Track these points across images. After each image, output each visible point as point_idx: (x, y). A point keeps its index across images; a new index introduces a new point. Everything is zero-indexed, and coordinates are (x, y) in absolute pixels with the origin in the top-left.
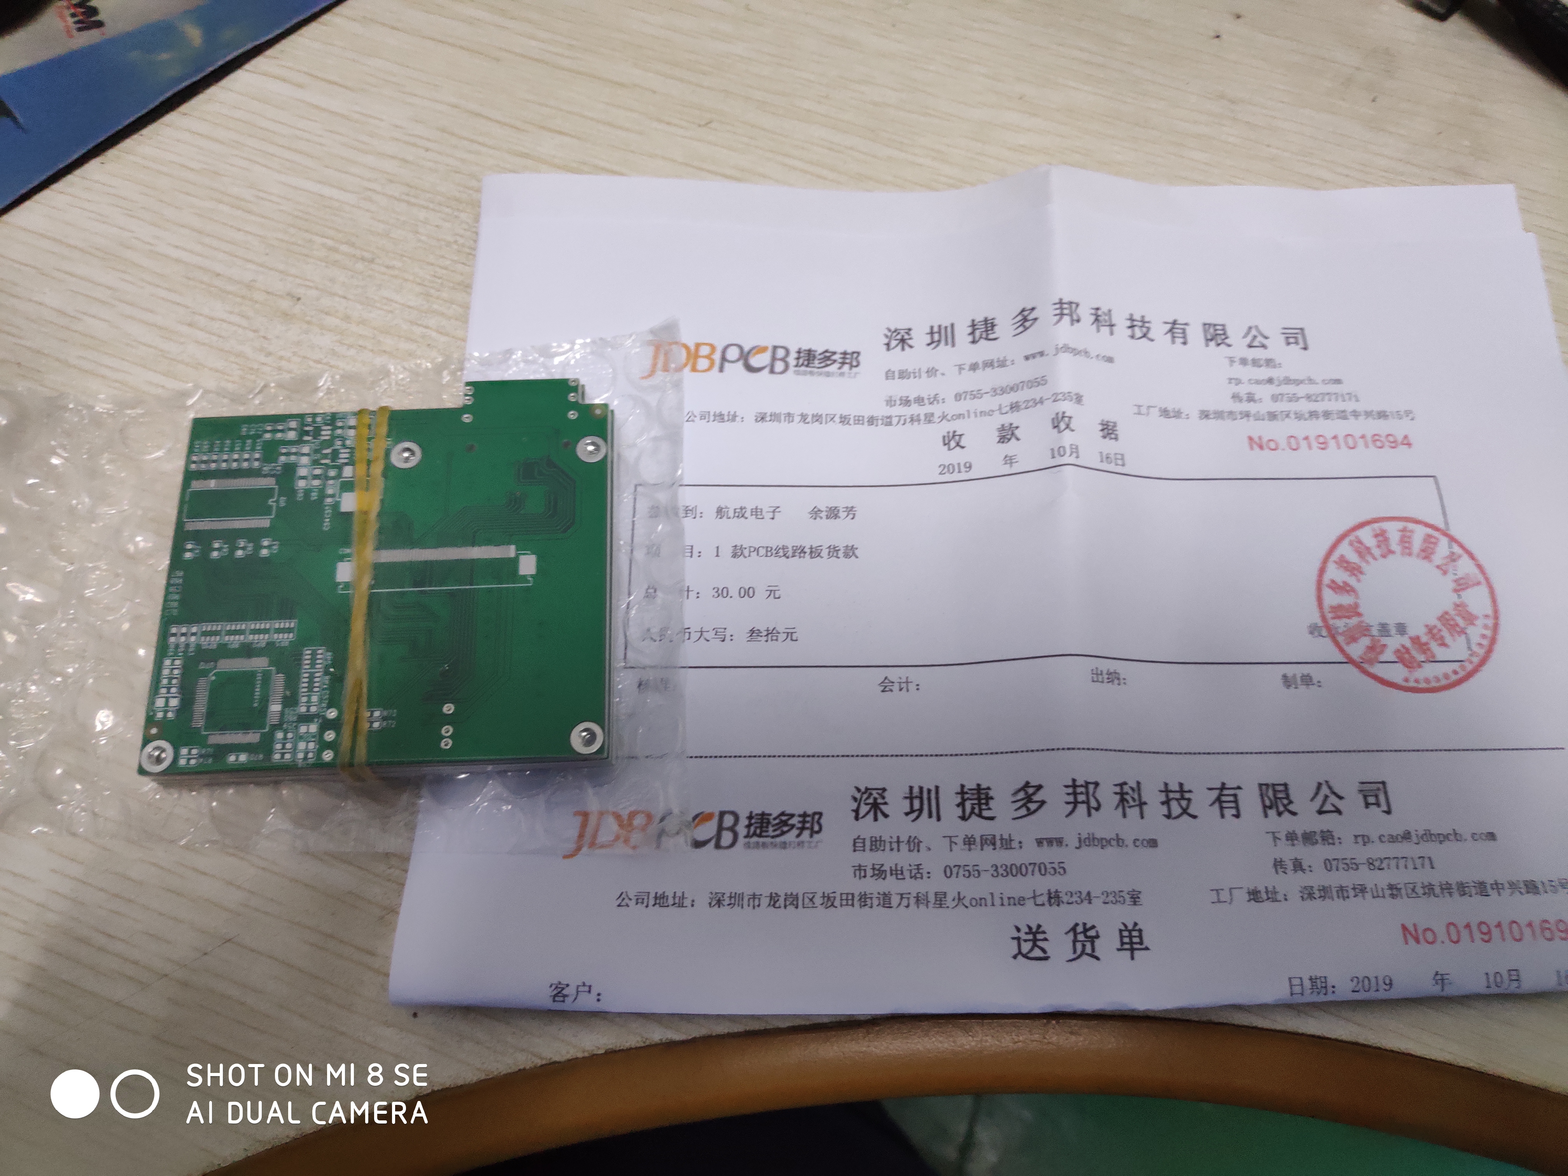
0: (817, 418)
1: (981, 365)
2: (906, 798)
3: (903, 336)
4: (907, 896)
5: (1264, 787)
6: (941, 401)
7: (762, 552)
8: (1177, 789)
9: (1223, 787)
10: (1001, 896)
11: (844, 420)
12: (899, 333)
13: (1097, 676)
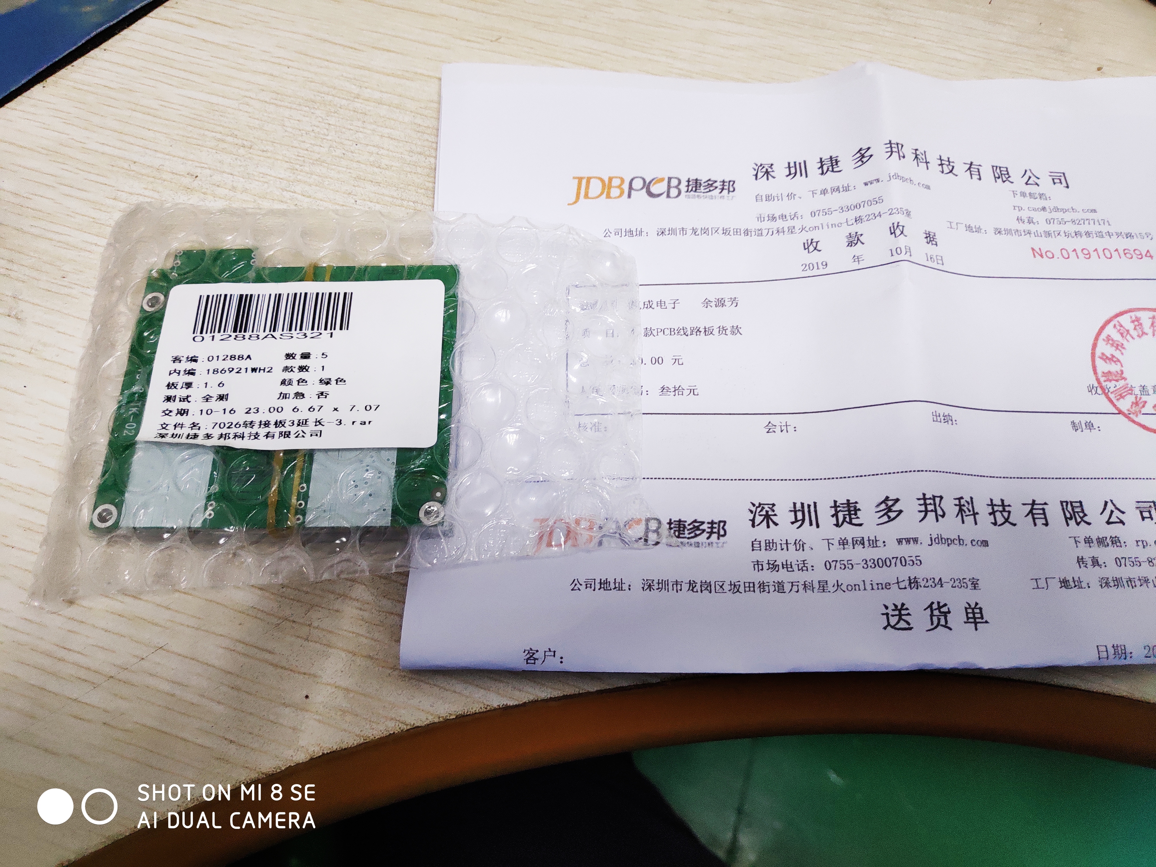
0: (705, 231)
1: (829, 191)
2: (791, 511)
3: (767, 170)
4: (797, 584)
5: (1064, 504)
6: (800, 218)
7: (667, 332)
8: (1000, 503)
9: (1034, 503)
10: (871, 582)
11: (726, 232)
12: (763, 167)
13: (936, 417)
